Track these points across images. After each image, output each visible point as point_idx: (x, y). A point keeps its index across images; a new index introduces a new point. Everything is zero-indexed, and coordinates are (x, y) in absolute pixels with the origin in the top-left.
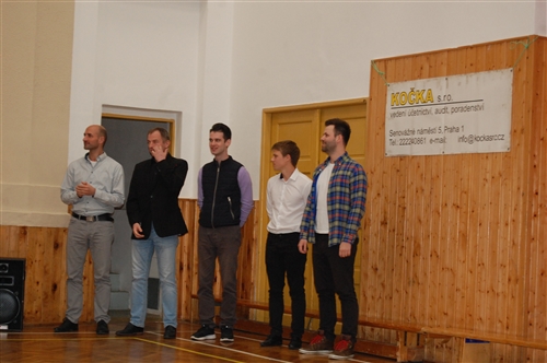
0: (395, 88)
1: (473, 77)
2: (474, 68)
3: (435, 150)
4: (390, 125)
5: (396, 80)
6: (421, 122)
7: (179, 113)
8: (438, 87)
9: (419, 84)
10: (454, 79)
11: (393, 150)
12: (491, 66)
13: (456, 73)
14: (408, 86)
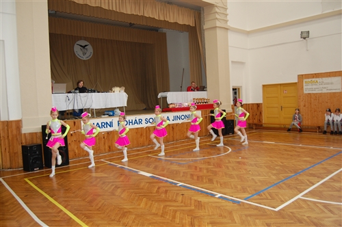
0: (305, 80)
1: (330, 78)
2: (330, 76)
4: (305, 87)
5: (306, 78)
6: (314, 87)
7: (241, 87)
8: (319, 80)
9: (313, 79)
10: (324, 79)
11: (305, 92)
12: (335, 76)
13: (324, 77)
14: (310, 80)
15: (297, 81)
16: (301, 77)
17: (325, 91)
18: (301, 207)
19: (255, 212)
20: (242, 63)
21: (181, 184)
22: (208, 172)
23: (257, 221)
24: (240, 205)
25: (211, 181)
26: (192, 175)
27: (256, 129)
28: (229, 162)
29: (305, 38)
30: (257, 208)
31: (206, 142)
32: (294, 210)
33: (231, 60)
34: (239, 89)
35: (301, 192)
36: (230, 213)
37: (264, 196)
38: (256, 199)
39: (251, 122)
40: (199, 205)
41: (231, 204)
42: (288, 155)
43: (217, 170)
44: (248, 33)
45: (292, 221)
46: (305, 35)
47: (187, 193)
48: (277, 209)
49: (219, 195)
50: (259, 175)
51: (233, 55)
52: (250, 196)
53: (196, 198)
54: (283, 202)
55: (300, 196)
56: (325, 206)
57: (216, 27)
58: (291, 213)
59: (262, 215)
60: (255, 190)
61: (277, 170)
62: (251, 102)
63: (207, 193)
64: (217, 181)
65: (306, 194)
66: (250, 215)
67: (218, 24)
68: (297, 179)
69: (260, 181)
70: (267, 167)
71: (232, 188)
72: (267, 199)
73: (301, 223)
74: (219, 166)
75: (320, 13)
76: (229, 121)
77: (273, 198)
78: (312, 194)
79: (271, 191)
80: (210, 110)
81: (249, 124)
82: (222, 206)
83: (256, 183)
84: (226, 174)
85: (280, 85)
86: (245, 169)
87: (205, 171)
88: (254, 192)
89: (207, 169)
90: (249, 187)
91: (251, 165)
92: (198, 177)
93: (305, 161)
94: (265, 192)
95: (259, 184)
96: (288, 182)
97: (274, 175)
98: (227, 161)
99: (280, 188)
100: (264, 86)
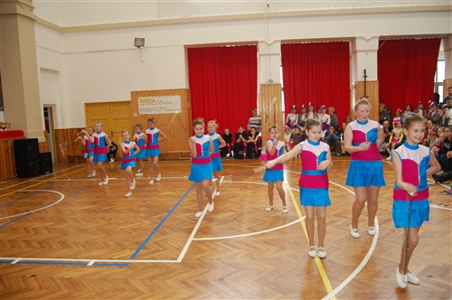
0: (140, 99)
1: (168, 97)
2: (168, 94)
3: (158, 113)
4: (140, 107)
5: (141, 96)
6: (151, 106)
7: (55, 105)
8: (154, 98)
9: (150, 98)
10: (162, 97)
11: (141, 113)
12: (174, 94)
13: (162, 95)
14: (146, 98)
15: (130, 99)
16: (135, 94)
17: (163, 112)
18: (203, 251)
19: (156, 271)
20: (56, 72)
21: (17, 260)
22: (50, 232)
23: (167, 281)
24: (129, 268)
25: (65, 245)
26: (27, 242)
27: (79, 163)
28: (73, 213)
29: (139, 47)
30: (155, 266)
31: (15, 188)
32: (199, 256)
33: (40, 65)
34: (51, 108)
35: (190, 234)
36: (126, 281)
37: (153, 249)
38: (145, 255)
39: (71, 154)
40: (72, 283)
41: (117, 270)
42: (144, 191)
43: (63, 226)
44: (63, 31)
45: (206, 270)
46: (139, 43)
47: (37, 271)
48: (179, 260)
49: (92, 262)
50: (127, 222)
51: (43, 60)
52: (134, 252)
53: (60, 275)
54: (179, 250)
55: (191, 238)
56: (225, 242)
57: (16, 14)
58: (197, 260)
59: (168, 273)
60: (136, 243)
61: (143, 212)
62: (69, 127)
63: (71, 263)
64: (73, 242)
65: (196, 234)
66: (154, 277)
67: (19, 10)
68: (175, 219)
69: (134, 230)
70: (129, 210)
71: (103, 248)
72: (158, 251)
73: (216, 268)
74: (61, 220)
75: (156, 19)
76: (43, 154)
77: (165, 249)
78: (202, 232)
79: (156, 240)
80: (13, 139)
81: (69, 157)
82: (108, 276)
83: (130, 233)
84: (81, 230)
85: (109, 103)
86: (103, 218)
87: (45, 232)
88: (137, 247)
89: (46, 228)
90: (125, 241)
91: (106, 211)
92: (39, 243)
93: (168, 196)
94: (149, 242)
95: (135, 234)
96: (167, 223)
97: (145, 218)
98: (69, 212)
99: (163, 233)
100: (87, 104)
